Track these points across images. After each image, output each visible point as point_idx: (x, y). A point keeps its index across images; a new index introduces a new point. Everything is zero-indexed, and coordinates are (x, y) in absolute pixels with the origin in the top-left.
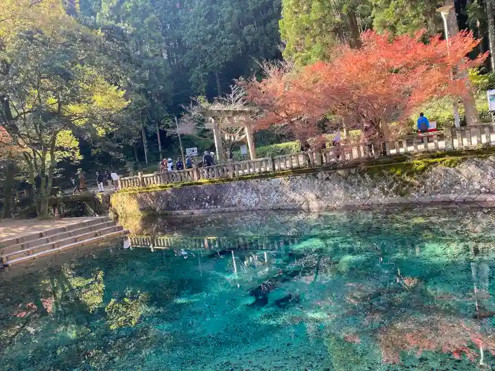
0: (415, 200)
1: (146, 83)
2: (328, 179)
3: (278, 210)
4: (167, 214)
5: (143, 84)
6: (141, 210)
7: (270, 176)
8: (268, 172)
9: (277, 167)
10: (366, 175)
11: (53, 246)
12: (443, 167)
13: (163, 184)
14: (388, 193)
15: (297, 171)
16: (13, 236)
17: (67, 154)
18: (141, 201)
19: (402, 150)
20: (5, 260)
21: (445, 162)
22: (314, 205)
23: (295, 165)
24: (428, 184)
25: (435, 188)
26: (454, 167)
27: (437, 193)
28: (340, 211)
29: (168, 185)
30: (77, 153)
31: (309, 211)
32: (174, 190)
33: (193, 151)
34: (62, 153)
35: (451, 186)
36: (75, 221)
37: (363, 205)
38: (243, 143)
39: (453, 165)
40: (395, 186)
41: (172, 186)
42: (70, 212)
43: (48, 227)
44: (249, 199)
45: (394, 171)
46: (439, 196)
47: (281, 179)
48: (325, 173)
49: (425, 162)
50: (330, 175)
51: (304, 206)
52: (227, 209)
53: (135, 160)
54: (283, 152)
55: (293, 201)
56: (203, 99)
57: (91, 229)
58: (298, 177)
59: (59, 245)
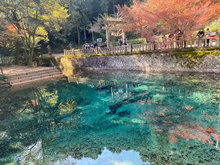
0: (196, 71)
1: (80, 6)
2: (156, 57)
3: (131, 71)
4: (83, 69)
5: (79, 7)
6: (73, 66)
7: (130, 54)
8: (129, 52)
9: (133, 50)
10: (174, 57)
11: (31, 79)
12: (212, 55)
13: (82, 55)
14: (183, 66)
15: (142, 53)
16: (16, 73)
17: (43, 38)
18: (73, 61)
19: (193, 46)
20: (11, 83)
21: (214, 53)
22: (148, 69)
23: (141, 50)
24: (203, 63)
25: (207, 66)
26: (218, 56)
27: (207, 68)
28: (160, 73)
29: (85, 55)
30: (47, 38)
31: (145, 72)
32: (87, 58)
33: (100, 40)
34: (40, 37)
35: (215, 65)
36: (43, 69)
37: (171, 71)
38: (121, 37)
39: (217, 55)
40: (187, 63)
41: (86, 56)
42: (44, 64)
43: (31, 70)
44: (119, 65)
45: (188, 56)
46: (208, 69)
47: (134, 56)
48: (155, 55)
49: (204, 52)
50: (157, 55)
51: (143, 70)
52: (109, 69)
53: (74, 42)
54: (140, 43)
55: (139, 67)
56: (106, 15)
57: (48, 73)
58: (142, 56)
59: (34, 78)
